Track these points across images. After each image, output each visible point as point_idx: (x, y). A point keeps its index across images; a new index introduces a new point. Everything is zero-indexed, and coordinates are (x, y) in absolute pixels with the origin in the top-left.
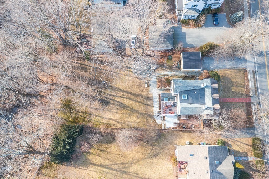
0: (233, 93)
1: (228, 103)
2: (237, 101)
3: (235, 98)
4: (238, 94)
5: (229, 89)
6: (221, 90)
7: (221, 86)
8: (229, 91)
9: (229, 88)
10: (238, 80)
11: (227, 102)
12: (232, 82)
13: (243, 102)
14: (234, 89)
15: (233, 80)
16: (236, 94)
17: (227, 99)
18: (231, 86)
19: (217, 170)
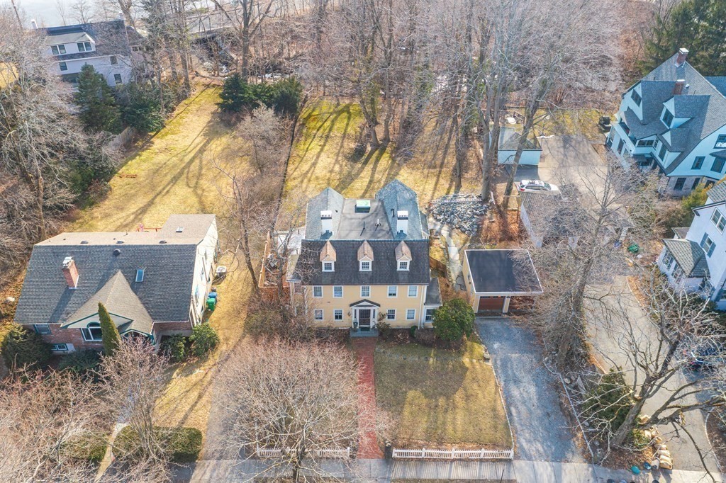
0: (395, 393)
5: (414, 384)
6: (404, 356)
7: (423, 358)
8: (404, 381)
10: (460, 418)
14: (415, 396)
15: (458, 397)
16: (393, 405)
17: (371, 373)
18: (424, 389)
19: (116, 272)
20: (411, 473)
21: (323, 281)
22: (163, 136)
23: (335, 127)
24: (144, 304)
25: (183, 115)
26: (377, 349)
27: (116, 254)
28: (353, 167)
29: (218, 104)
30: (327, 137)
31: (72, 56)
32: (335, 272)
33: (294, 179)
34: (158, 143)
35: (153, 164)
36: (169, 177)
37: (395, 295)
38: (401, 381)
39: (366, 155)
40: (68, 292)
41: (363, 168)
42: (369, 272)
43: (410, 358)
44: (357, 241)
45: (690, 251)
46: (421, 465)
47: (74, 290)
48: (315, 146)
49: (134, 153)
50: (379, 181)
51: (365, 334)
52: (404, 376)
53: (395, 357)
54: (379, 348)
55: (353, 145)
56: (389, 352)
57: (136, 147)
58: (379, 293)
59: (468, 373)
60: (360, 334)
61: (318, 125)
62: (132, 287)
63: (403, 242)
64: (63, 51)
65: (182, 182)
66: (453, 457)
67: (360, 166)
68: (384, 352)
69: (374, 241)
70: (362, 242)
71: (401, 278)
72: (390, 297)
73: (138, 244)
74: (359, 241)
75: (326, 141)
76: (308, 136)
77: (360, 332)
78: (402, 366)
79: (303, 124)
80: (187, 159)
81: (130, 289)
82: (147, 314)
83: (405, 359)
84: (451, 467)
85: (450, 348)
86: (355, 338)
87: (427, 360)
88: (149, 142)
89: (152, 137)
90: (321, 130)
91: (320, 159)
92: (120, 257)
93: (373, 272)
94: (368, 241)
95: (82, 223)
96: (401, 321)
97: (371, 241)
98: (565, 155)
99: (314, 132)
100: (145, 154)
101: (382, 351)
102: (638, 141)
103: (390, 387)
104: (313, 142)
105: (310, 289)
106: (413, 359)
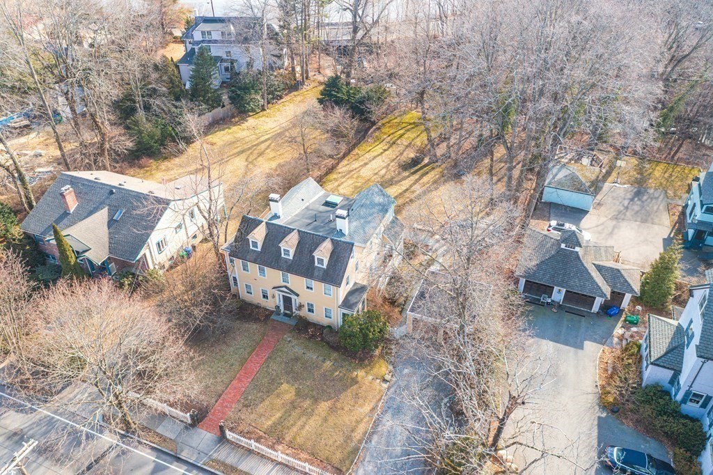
0: (272, 381)
1: (250, 354)
2: (235, 382)
3: (250, 380)
4: (259, 395)
5: (295, 377)
6: (305, 351)
7: (321, 358)
8: (288, 373)
9: (296, 379)
10: (313, 424)
11: (254, 350)
12: (316, 401)
13: (220, 401)
14: (287, 391)
15: (324, 406)
16: (262, 392)
17: (264, 356)
18: (301, 387)
19: (104, 207)
20: (231, 459)
21: (248, 257)
22: (258, 117)
23: (406, 136)
24: (110, 238)
25: (287, 103)
26: (286, 336)
27: (111, 193)
28: (399, 174)
29: (318, 99)
30: (394, 143)
31: (216, 42)
32: (261, 252)
33: (339, 173)
34: (251, 121)
35: (235, 137)
36: (239, 149)
37: (311, 289)
38: (286, 372)
39: (419, 166)
40: (66, 214)
41: (408, 177)
42: (290, 260)
43: (308, 355)
44: (288, 228)
45: (670, 337)
46: (248, 456)
47: (69, 214)
48: (379, 149)
49: (227, 126)
50: (413, 192)
51: (286, 320)
52: (292, 369)
53: (297, 349)
54: (288, 337)
55: (412, 155)
56: (295, 342)
57: (232, 122)
58: (297, 282)
59: (355, 387)
60: (280, 318)
61: (391, 132)
62: (109, 222)
63: (329, 239)
64: (210, 37)
65: (244, 156)
66: (280, 460)
67: (408, 174)
68: (289, 341)
69: (304, 232)
70: (294, 230)
71: (316, 273)
72: (308, 290)
73: (130, 189)
74: (290, 229)
75: (391, 146)
76: (378, 139)
77: (281, 316)
78: (297, 359)
79: (379, 129)
80: (263, 139)
81: (106, 224)
82: (108, 248)
83: (304, 353)
84: (272, 470)
85: (355, 358)
86: (273, 320)
87: (324, 361)
88: (244, 119)
89: (250, 116)
90: (391, 136)
91: (375, 160)
92: (113, 196)
93: (293, 261)
94: (298, 231)
95: (147, 171)
96: (318, 317)
97: (301, 231)
98: (627, 208)
99: (385, 137)
100: (235, 128)
101: (289, 339)
102: (705, 207)
103: (272, 374)
104: (379, 146)
105: (238, 263)
106: (312, 356)
